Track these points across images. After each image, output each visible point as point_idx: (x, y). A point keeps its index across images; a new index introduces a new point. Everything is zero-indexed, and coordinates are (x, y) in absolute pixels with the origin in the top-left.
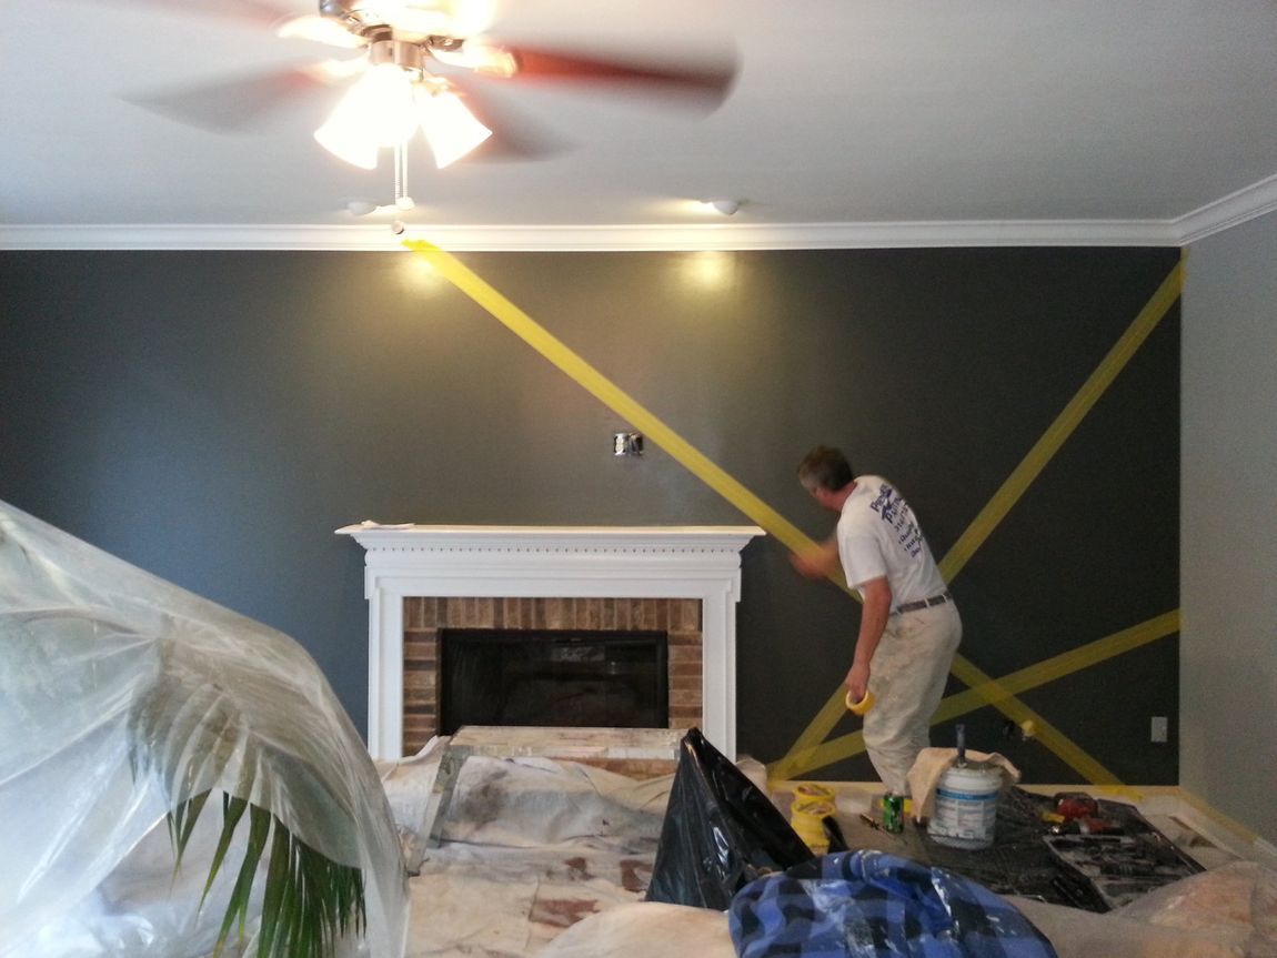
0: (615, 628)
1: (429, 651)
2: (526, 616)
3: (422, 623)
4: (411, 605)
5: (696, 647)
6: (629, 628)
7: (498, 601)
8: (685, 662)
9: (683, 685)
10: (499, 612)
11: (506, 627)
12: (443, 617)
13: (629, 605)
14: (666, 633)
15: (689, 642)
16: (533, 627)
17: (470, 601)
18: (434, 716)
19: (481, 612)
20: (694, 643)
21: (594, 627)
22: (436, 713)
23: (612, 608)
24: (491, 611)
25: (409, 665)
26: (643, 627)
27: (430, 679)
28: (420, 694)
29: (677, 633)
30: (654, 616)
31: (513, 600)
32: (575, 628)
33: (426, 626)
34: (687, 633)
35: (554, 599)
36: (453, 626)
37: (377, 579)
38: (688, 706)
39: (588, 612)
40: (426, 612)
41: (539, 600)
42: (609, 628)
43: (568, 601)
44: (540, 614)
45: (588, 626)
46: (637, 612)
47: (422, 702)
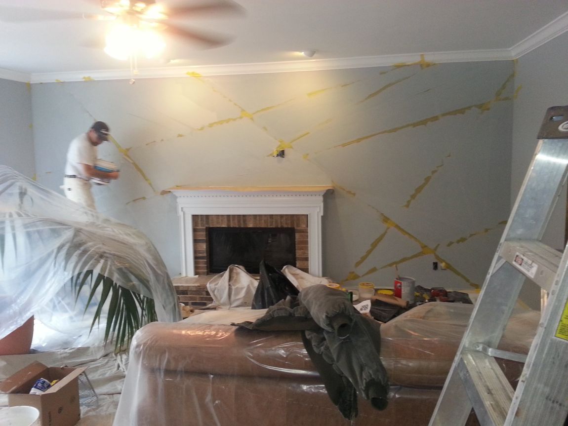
0: (274, 227)
1: (203, 235)
2: (239, 221)
3: (200, 225)
4: (195, 218)
5: (306, 234)
6: (279, 226)
7: (228, 216)
8: (302, 240)
9: (301, 249)
10: (229, 221)
11: (232, 226)
12: (207, 223)
13: (279, 217)
14: (294, 228)
15: (303, 232)
16: (242, 226)
17: (218, 216)
18: (205, 260)
19: (222, 220)
20: (305, 232)
21: (266, 227)
22: (207, 259)
23: (273, 218)
24: (226, 220)
25: (196, 241)
26: (285, 226)
27: (203, 246)
28: (200, 252)
29: (298, 228)
30: (289, 222)
31: (234, 216)
32: (258, 226)
33: (201, 226)
34: (302, 228)
35: (250, 215)
36: (211, 226)
37: (182, 208)
38: (303, 257)
39: (263, 221)
40: (201, 220)
41: (244, 216)
42: (271, 227)
43: (255, 216)
44: (245, 221)
45: (263, 226)
46: (282, 220)
47: (201, 255)
